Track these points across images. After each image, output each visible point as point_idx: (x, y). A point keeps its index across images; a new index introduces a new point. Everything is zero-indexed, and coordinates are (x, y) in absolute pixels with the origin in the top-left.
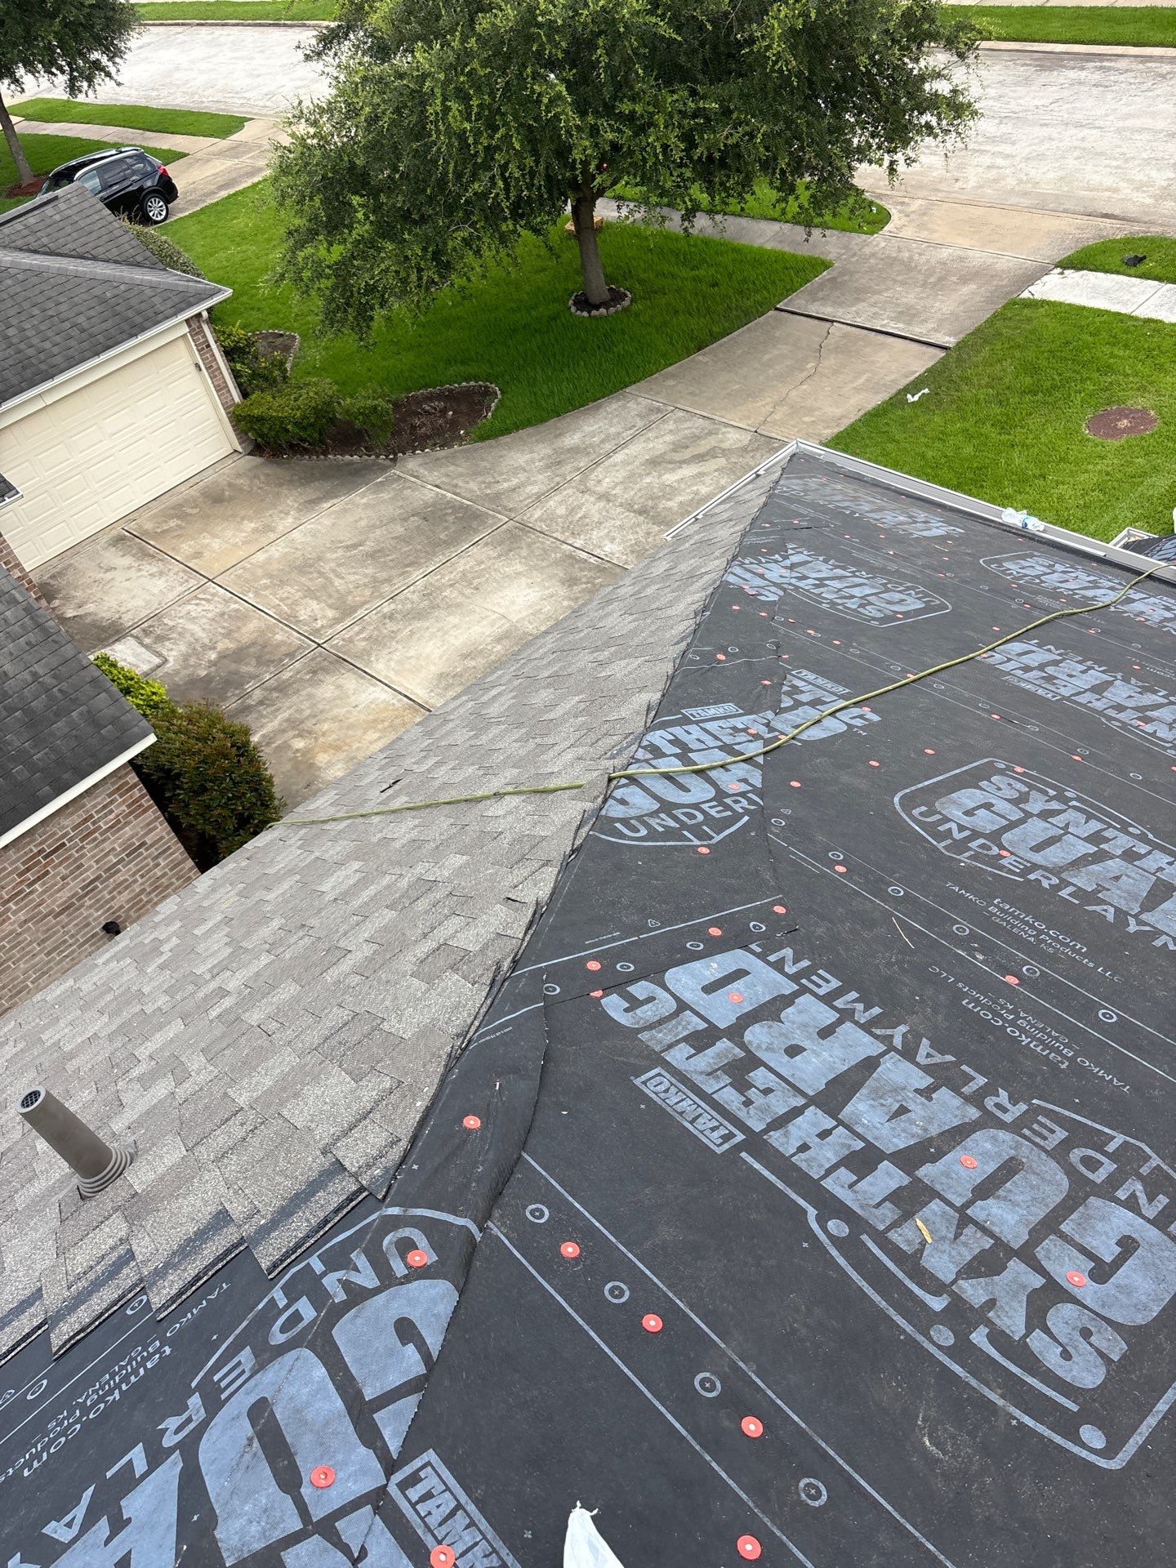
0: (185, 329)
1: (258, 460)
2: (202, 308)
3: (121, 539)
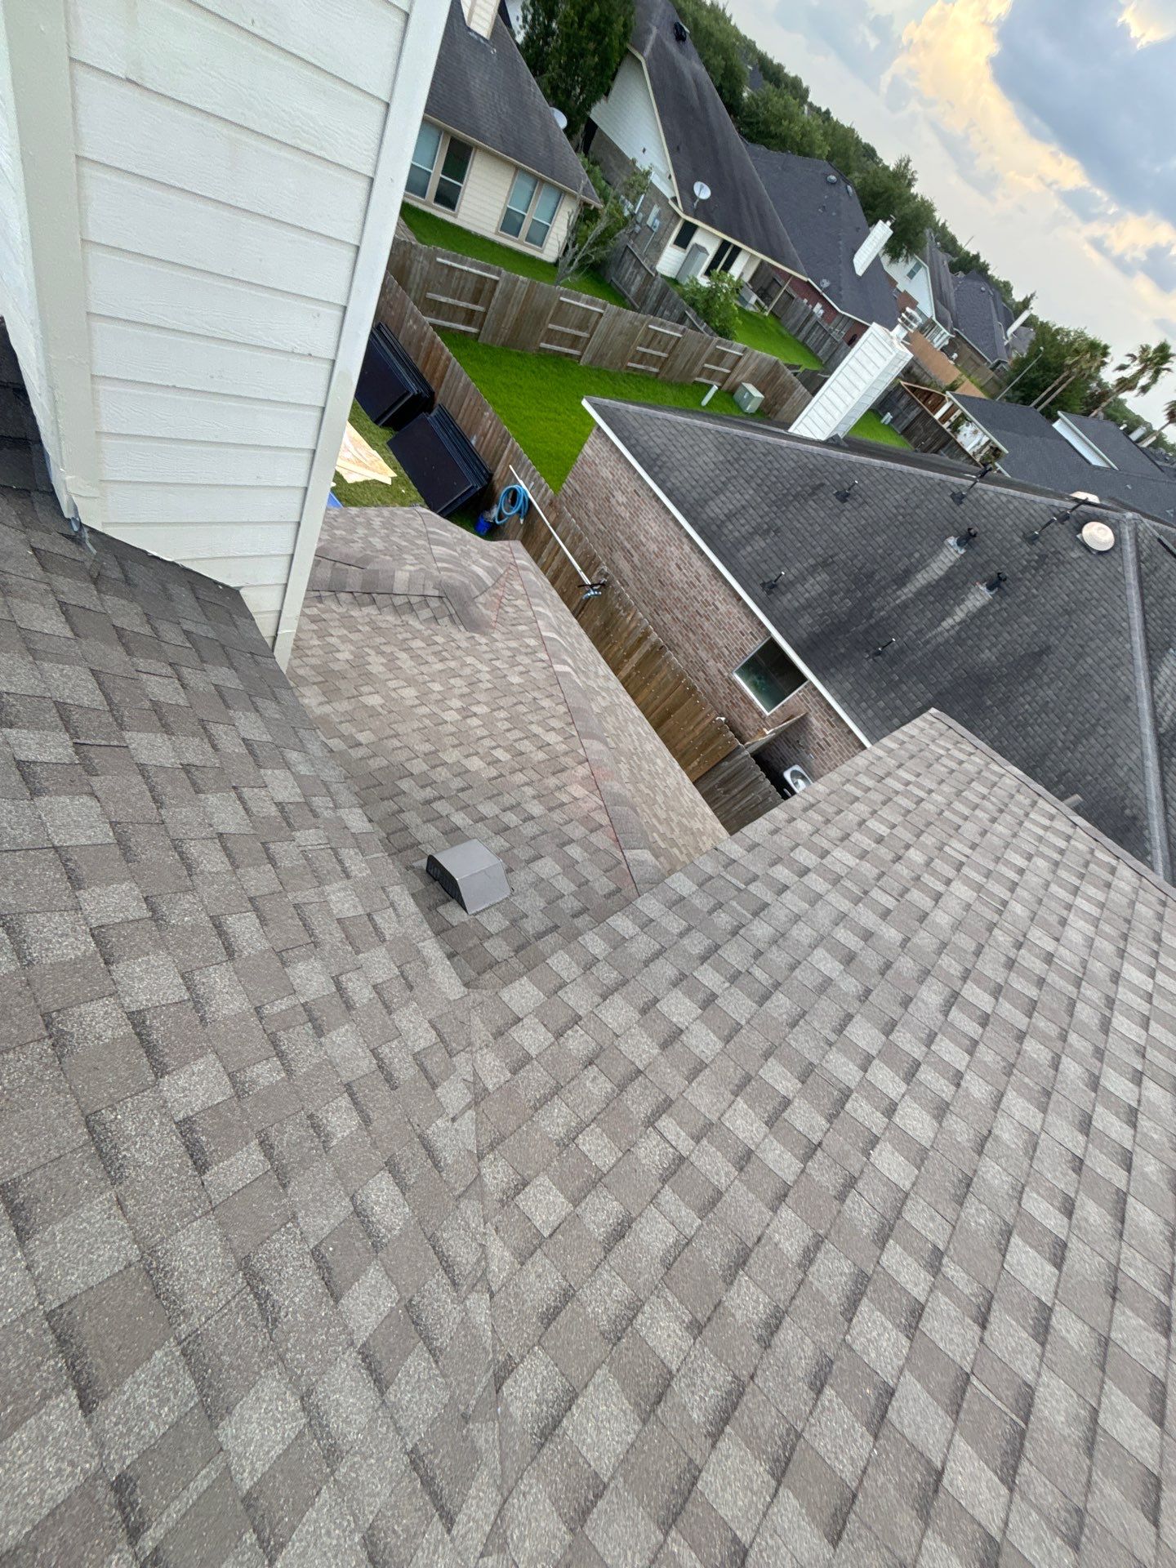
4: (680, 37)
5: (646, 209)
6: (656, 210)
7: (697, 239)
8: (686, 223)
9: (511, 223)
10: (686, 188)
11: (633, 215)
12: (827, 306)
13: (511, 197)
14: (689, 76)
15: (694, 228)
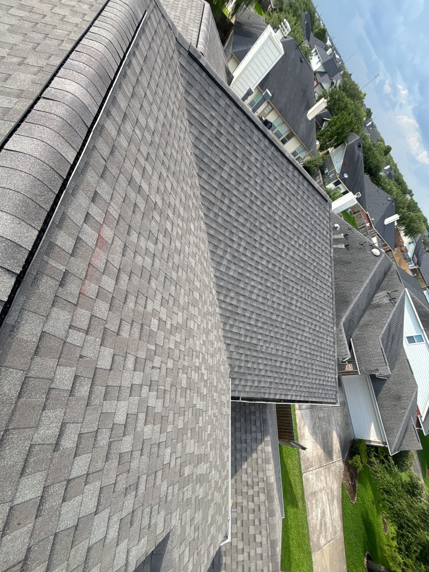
0: (384, 441)
1: (352, 439)
2: (388, 446)
3: (345, 404)
4: (359, 146)
5: (331, 173)
6: (333, 174)
7: (340, 186)
8: (338, 181)
9: (294, 154)
10: (342, 173)
11: (327, 173)
12: (371, 225)
13: (297, 149)
14: (357, 155)
15: (340, 183)
